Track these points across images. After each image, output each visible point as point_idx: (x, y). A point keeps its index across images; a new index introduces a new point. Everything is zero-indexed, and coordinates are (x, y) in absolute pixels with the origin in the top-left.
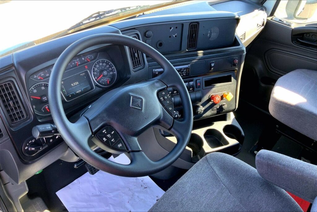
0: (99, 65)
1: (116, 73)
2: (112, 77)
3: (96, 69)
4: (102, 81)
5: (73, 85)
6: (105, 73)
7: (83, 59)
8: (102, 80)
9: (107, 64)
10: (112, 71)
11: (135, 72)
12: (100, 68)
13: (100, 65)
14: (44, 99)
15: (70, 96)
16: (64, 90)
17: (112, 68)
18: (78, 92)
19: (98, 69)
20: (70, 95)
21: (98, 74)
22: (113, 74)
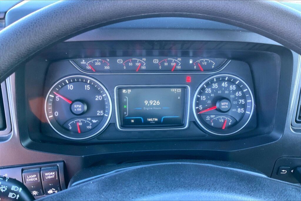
0: (220, 85)
1: (250, 113)
2: (238, 120)
3: (208, 90)
4: (211, 119)
5: (149, 103)
6: (225, 105)
7: (191, 62)
8: (212, 116)
9: (239, 88)
10: (244, 106)
11: (294, 130)
12: (219, 92)
13: (223, 85)
14: (76, 108)
15: (133, 121)
16: (125, 107)
17: (246, 101)
18: (150, 120)
19: (212, 93)
20: (132, 119)
21: (209, 102)
22: (244, 113)
